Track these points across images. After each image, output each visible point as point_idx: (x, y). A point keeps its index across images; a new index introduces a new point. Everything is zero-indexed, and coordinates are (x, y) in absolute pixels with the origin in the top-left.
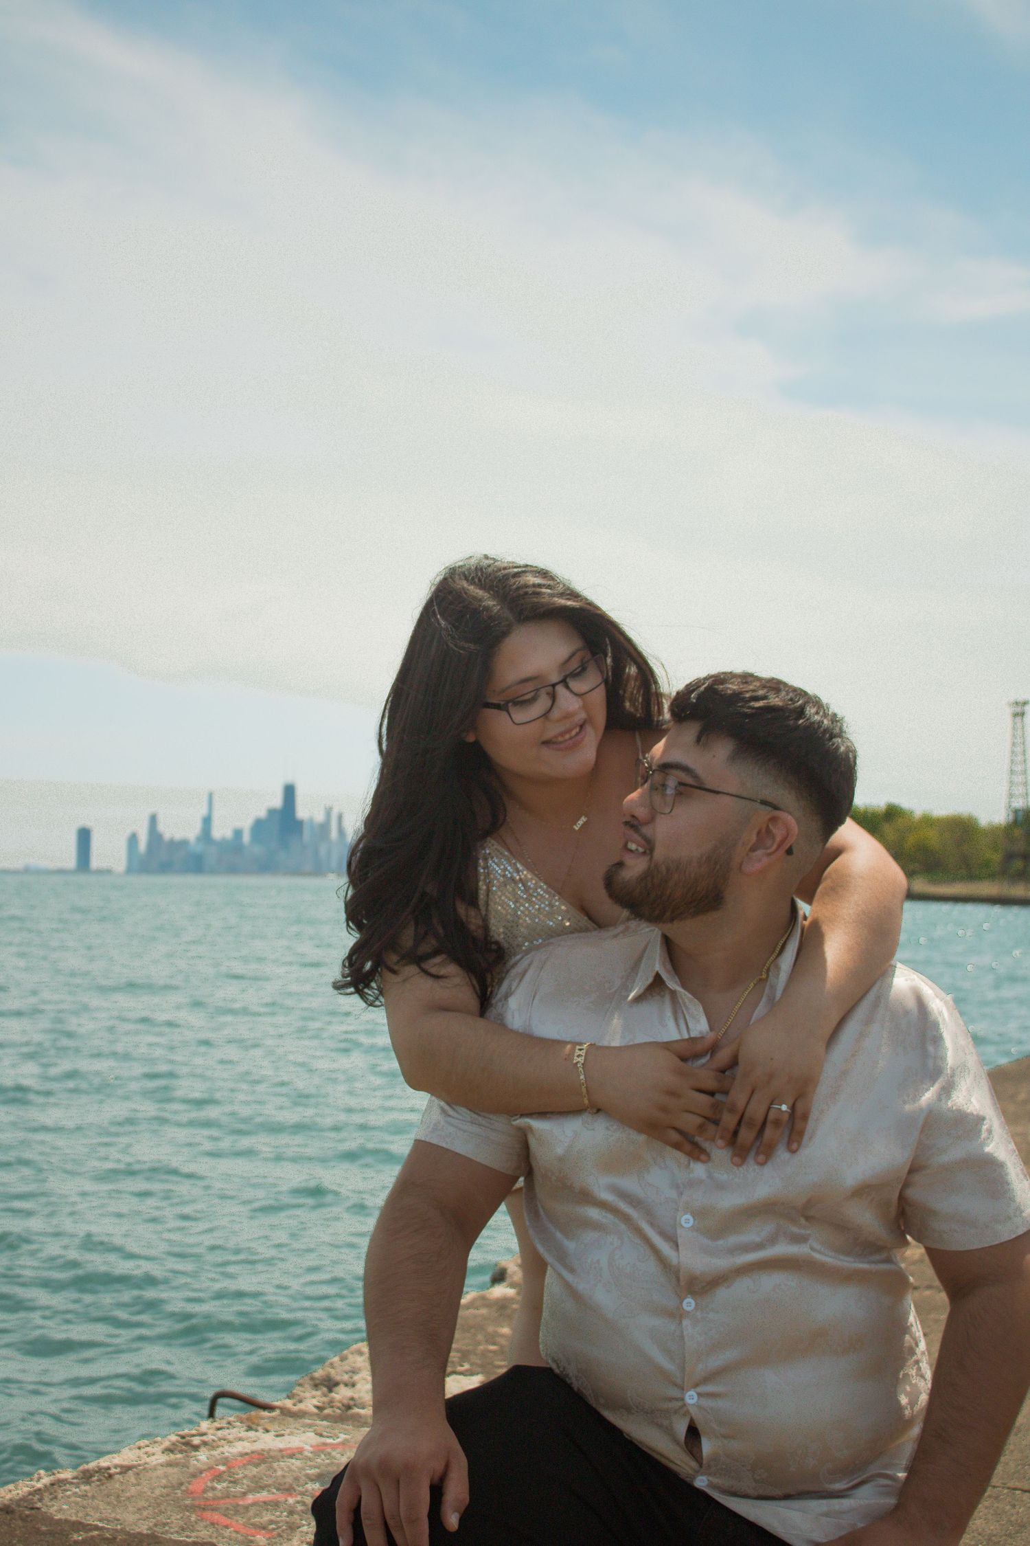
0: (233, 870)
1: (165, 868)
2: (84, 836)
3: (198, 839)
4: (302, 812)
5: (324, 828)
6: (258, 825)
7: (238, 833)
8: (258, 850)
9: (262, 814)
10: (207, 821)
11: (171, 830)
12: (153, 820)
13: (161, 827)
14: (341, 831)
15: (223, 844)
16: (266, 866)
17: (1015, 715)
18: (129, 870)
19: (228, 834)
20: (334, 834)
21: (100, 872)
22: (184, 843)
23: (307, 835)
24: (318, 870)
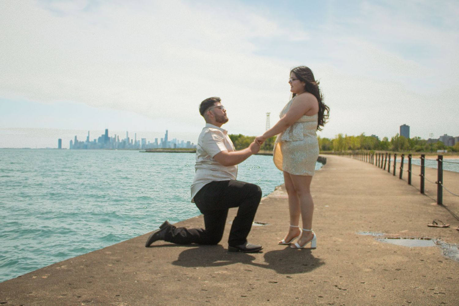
0: (94, 148)
1: (79, 148)
2: (60, 141)
3: (86, 141)
4: (110, 136)
5: (115, 139)
6: (100, 139)
7: (95, 140)
8: (100, 144)
9: (101, 136)
10: (88, 137)
11: (79, 140)
12: (76, 137)
13: (78, 139)
14: (119, 140)
15: (92, 143)
16: (102, 148)
17: (268, 116)
18: (70, 149)
19: (93, 140)
20: (117, 140)
21: (64, 149)
22: (83, 142)
23: (111, 140)
24: (113, 148)
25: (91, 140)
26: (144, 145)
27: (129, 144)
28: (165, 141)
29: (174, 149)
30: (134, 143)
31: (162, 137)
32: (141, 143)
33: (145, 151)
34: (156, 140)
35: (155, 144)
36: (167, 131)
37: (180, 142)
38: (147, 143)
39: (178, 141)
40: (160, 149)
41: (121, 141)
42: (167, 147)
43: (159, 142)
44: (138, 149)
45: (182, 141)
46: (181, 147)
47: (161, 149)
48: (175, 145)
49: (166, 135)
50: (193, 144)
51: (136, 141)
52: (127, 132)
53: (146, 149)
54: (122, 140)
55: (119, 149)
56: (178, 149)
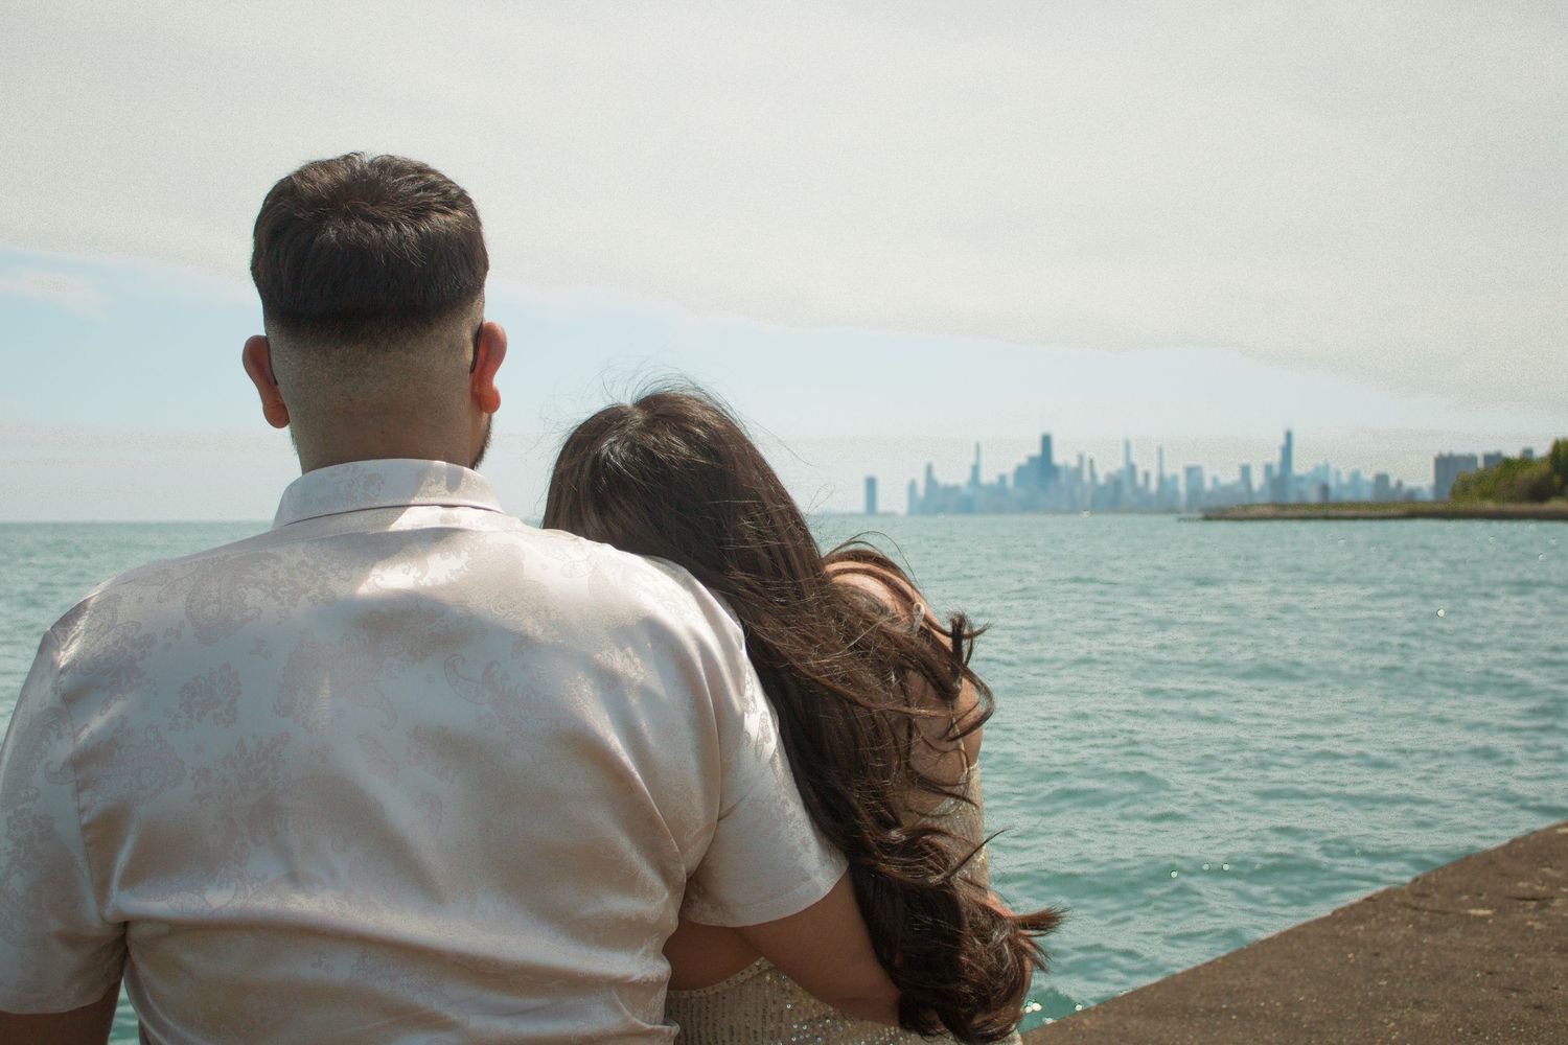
0: (999, 510)
1: (942, 508)
2: (871, 484)
3: (969, 484)
4: (1059, 458)
5: (1078, 471)
6: (1021, 471)
7: (1002, 478)
8: (1021, 492)
9: (1023, 460)
10: (976, 469)
12: (929, 469)
13: (937, 475)
14: (1093, 475)
15: (990, 488)
16: (1027, 506)
18: (911, 512)
19: (995, 479)
20: (1086, 477)
21: (885, 515)
22: (956, 488)
23: (1063, 479)
24: (1074, 509)
25: (988, 477)
26: (1195, 492)
27: (1137, 491)
28: (1280, 477)
29: (1321, 506)
30: (1153, 486)
31: (1268, 460)
32: (1182, 487)
33: (1200, 515)
34: (1245, 471)
35: (1241, 488)
36: (1289, 436)
37: (1345, 479)
38: (1208, 485)
39: (1338, 473)
40: (1260, 505)
41: (1101, 479)
42: (1292, 499)
43: (1258, 480)
44: (1170, 510)
45: (1355, 476)
46: (1347, 496)
47: (1266, 505)
48: (1325, 489)
49: (1287, 451)
50: (1400, 484)
51: (1161, 479)
52: (1127, 445)
53: (1201, 510)
54: (1109, 476)
55: (1094, 508)
56: (1339, 505)
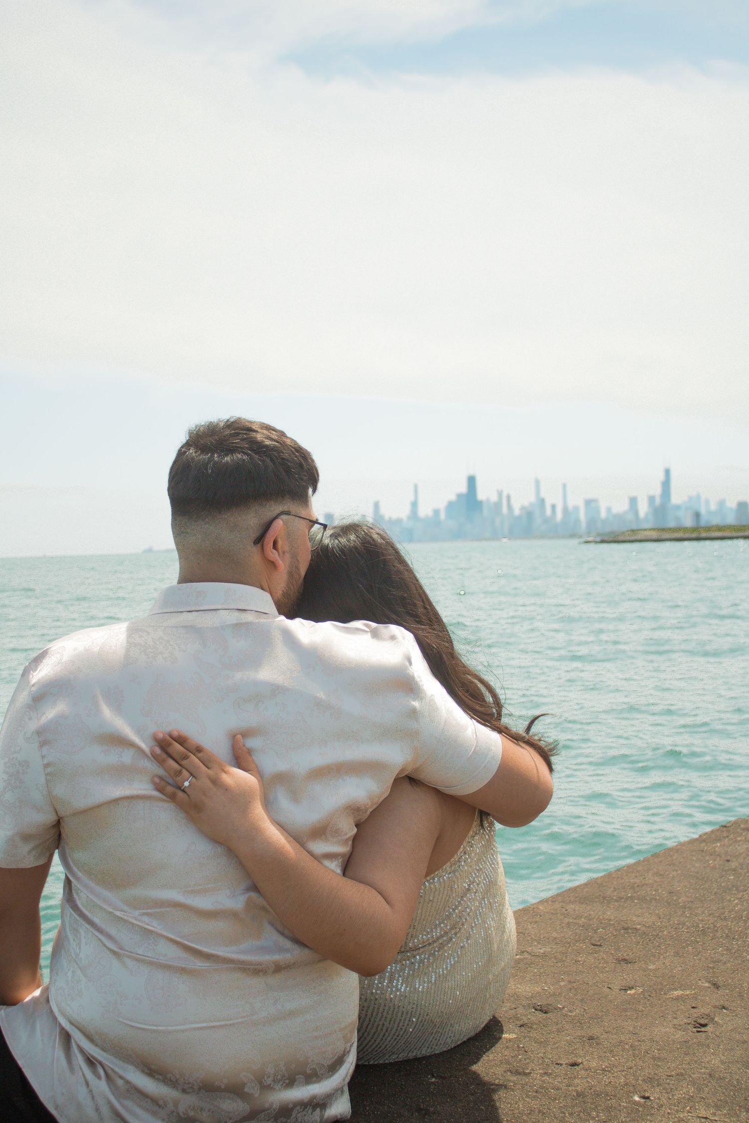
0: (434, 539)
3: (409, 518)
4: (481, 495)
5: (498, 505)
6: (450, 506)
7: (436, 512)
8: (451, 523)
9: (453, 497)
10: (414, 505)
12: (377, 505)
13: (382, 510)
14: (510, 507)
15: (426, 521)
16: (458, 535)
19: (430, 513)
20: (505, 510)
22: (399, 521)
23: (486, 512)
24: (495, 536)
25: (425, 511)
26: (592, 522)
27: (546, 521)
28: (661, 507)
29: (694, 529)
30: (559, 516)
31: (652, 493)
32: (582, 516)
33: (598, 539)
34: (633, 501)
35: (630, 516)
36: (667, 472)
37: (713, 507)
38: (603, 514)
39: (707, 502)
40: (645, 530)
41: (517, 512)
42: (672, 524)
43: (643, 509)
44: (573, 536)
45: (722, 503)
46: (716, 521)
47: (653, 529)
48: (697, 515)
49: (666, 485)
51: (565, 509)
52: (537, 483)
53: (599, 535)
54: (523, 508)
55: (512, 535)
56: (709, 529)
